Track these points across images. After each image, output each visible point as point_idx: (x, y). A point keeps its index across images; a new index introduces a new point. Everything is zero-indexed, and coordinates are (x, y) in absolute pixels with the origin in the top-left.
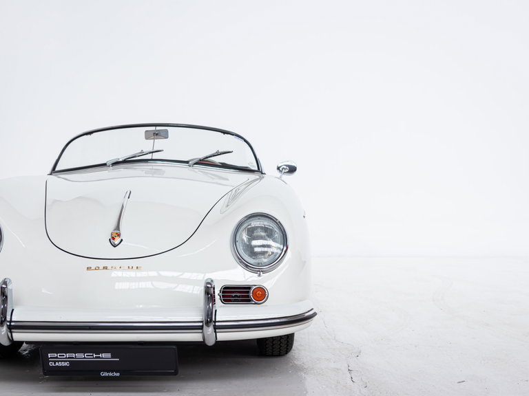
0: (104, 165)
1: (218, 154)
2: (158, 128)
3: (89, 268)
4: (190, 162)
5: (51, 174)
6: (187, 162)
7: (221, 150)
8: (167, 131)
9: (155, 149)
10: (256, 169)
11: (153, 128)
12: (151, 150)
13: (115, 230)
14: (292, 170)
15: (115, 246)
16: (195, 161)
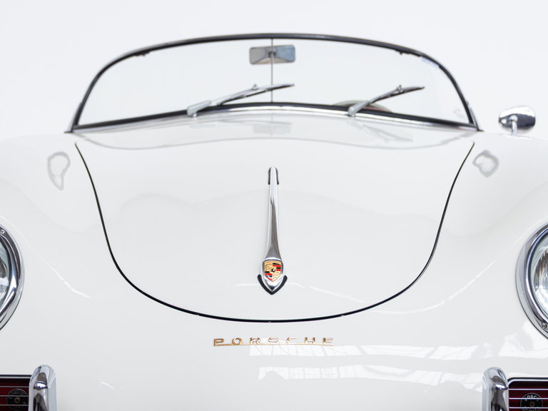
0: (183, 113)
1: (401, 92)
2: (277, 42)
3: (218, 342)
4: (352, 109)
5: (71, 132)
6: (345, 108)
7: (405, 86)
8: (293, 49)
9: (276, 84)
10: (466, 121)
11: (267, 43)
12: (269, 85)
13: (269, 254)
14: (526, 123)
15: (271, 291)
16: (358, 107)
